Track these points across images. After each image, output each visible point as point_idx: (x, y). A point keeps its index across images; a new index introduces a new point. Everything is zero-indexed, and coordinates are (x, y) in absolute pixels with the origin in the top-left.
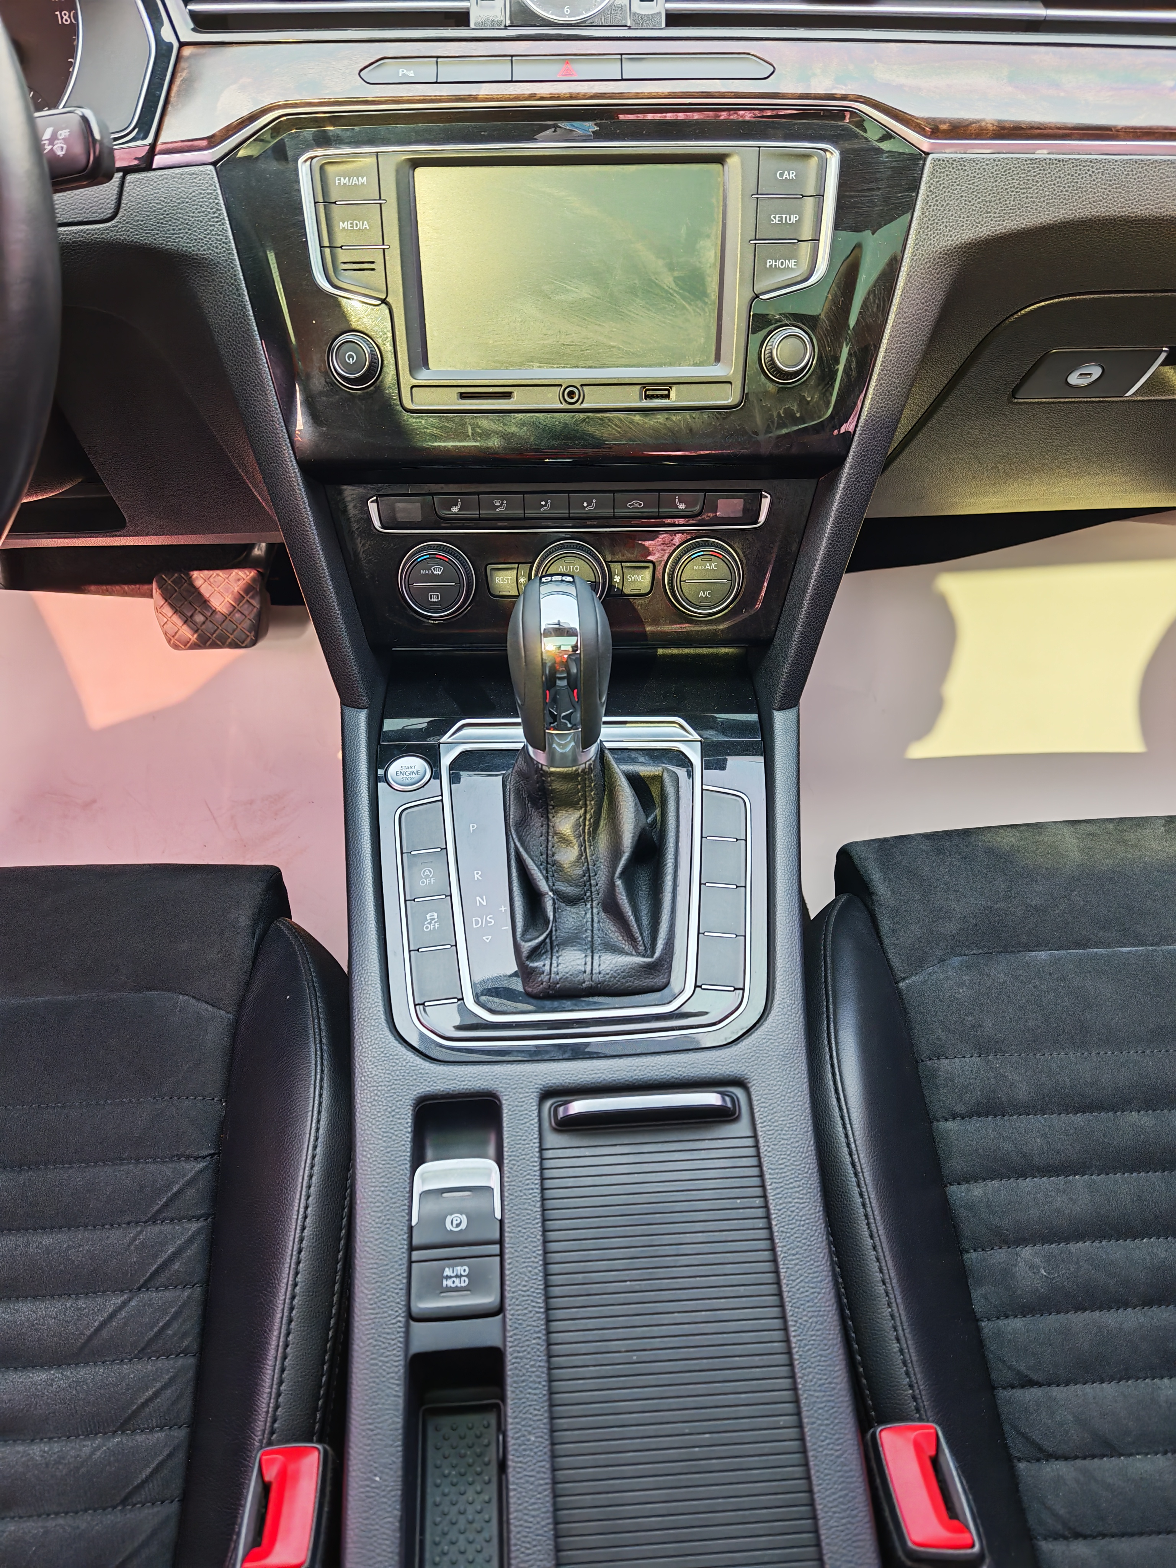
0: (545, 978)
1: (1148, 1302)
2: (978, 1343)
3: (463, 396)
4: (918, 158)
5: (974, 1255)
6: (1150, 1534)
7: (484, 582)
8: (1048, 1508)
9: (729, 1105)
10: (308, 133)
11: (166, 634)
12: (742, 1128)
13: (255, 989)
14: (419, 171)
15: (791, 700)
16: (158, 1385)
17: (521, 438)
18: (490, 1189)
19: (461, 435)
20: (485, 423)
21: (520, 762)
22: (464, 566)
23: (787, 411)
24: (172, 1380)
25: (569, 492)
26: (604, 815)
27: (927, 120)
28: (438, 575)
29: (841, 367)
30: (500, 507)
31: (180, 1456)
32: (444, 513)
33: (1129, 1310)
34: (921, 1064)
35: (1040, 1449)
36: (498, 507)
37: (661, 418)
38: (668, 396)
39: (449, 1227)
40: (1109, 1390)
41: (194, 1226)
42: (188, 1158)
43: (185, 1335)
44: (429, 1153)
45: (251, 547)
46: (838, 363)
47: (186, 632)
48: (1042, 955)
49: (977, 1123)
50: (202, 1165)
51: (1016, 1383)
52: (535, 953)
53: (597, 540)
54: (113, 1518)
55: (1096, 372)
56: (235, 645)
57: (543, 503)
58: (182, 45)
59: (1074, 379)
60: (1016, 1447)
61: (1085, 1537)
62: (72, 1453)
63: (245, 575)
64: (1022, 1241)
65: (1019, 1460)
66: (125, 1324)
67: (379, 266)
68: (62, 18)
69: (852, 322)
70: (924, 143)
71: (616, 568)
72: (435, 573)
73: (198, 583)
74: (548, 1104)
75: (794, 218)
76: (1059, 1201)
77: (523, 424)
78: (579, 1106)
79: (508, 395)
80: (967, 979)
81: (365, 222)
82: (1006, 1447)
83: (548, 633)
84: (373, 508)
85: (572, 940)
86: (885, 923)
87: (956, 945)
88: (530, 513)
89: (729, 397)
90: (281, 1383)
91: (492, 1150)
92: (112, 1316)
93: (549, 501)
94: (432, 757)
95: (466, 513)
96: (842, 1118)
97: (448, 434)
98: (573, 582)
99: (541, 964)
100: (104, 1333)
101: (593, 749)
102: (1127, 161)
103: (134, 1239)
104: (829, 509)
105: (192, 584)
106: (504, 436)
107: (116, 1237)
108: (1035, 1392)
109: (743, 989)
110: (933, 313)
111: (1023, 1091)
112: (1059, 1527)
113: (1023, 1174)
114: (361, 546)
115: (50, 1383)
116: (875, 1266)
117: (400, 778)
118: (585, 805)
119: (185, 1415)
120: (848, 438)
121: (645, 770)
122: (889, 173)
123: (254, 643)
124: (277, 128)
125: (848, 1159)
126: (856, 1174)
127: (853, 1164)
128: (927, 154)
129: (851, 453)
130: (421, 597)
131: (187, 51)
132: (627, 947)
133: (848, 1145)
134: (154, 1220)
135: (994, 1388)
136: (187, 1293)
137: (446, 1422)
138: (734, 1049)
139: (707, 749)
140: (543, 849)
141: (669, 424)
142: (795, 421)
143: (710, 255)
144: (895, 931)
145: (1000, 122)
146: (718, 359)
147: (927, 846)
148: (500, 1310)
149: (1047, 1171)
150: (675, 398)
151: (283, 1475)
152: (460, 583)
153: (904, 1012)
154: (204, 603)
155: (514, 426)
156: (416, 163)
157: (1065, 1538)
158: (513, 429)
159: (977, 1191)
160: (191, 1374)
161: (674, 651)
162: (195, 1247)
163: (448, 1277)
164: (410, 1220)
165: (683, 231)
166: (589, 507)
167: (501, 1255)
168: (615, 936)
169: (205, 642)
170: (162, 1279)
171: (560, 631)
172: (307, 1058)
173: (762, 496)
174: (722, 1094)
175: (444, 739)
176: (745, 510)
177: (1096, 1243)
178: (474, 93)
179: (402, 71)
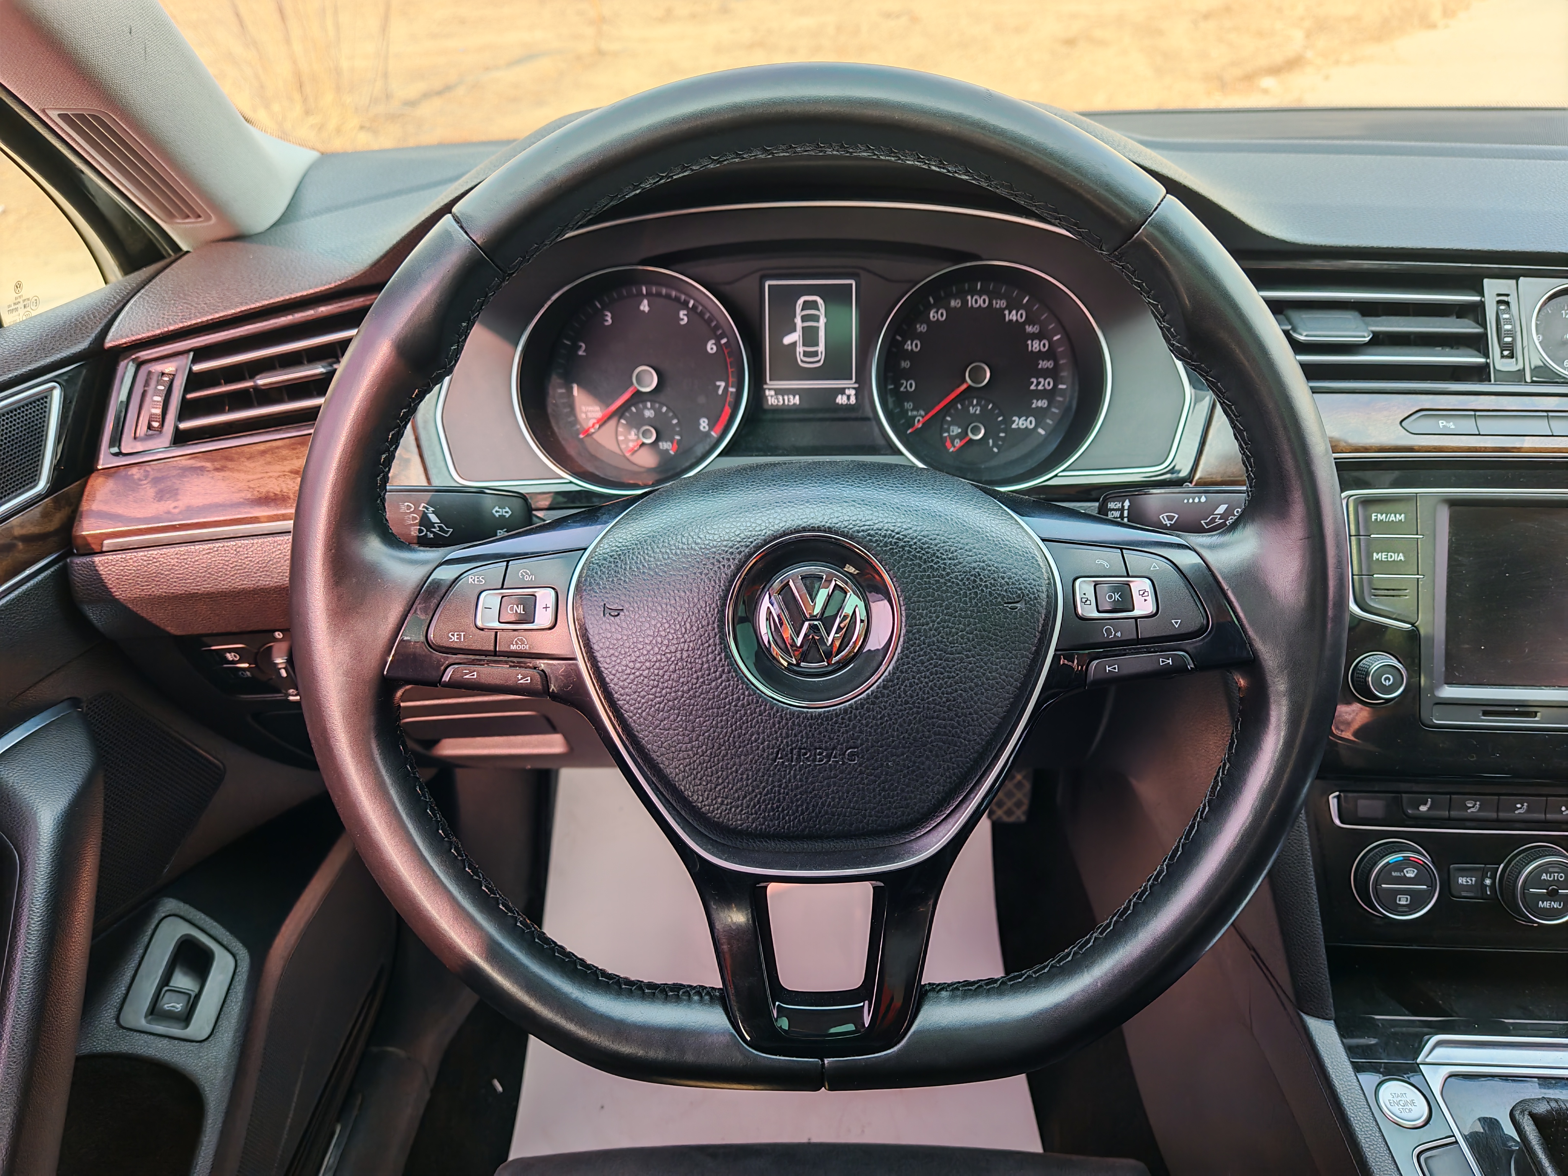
3: (1485, 713)
10: (1349, 474)
25: (1547, 796)
28: (1410, 878)
30: (1473, 807)
32: (1410, 811)
36: (1470, 808)
57: (1519, 806)
68: (1032, 346)
72: (1408, 875)
79: (1532, 715)
81: (1401, 554)
84: (1333, 804)
88: (1503, 814)
93: (1526, 804)
95: (1435, 813)
117: (1396, 1109)
130: (1391, 899)
152: (1431, 886)
175: (1422, 1058)
178: (1518, 445)
179: (1442, 423)
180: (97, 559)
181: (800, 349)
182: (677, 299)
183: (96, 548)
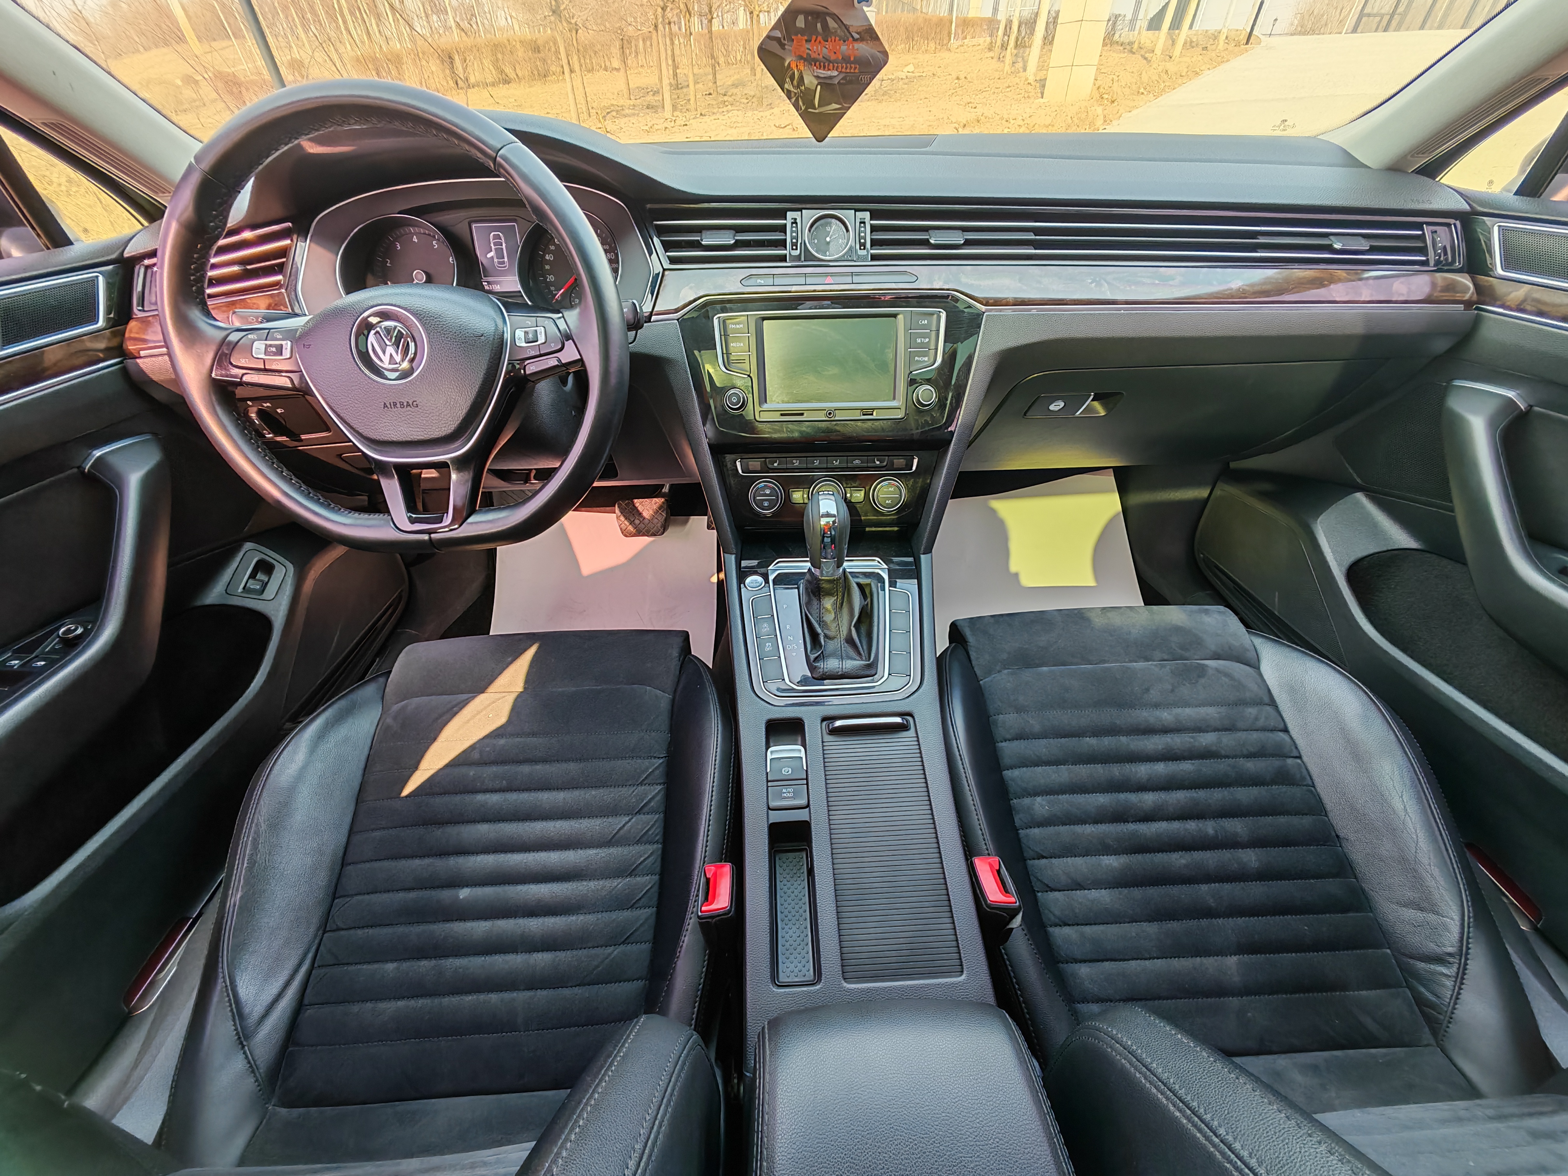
0: (821, 670)
1: (1096, 821)
2: (1018, 840)
3: (782, 415)
4: (980, 315)
5: (1015, 801)
6: (1100, 924)
7: (788, 497)
8: (1051, 912)
9: (905, 723)
10: (718, 307)
11: (621, 529)
12: (911, 733)
13: (681, 686)
14: (765, 322)
15: (929, 550)
16: (646, 856)
17: (808, 433)
18: (802, 758)
19: (781, 431)
20: (790, 426)
21: (808, 576)
22: (779, 490)
23: (925, 420)
24: (652, 854)
25: (827, 457)
26: (845, 600)
27: (984, 298)
28: (768, 493)
29: (948, 402)
30: (796, 463)
31: (656, 888)
32: (770, 466)
33: (1087, 825)
34: (990, 718)
35: (1047, 886)
37: (869, 423)
38: (872, 414)
39: (783, 773)
40: (1079, 861)
41: (659, 787)
42: (655, 757)
43: (657, 835)
44: (771, 744)
45: (663, 486)
46: (947, 400)
47: (631, 528)
48: (1045, 669)
49: (1016, 743)
50: (661, 761)
51: (1036, 857)
52: (816, 659)
53: (840, 478)
54: (627, 914)
55: (1062, 404)
56: (654, 535)
57: (815, 461)
58: (664, 270)
59: (1052, 407)
60: (1037, 886)
61: (1069, 925)
62: (609, 885)
63: (659, 501)
64: (1036, 794)
65: (1038, 892)
66: (630, 829)
67: (747, 361)
69: (953, 383)
70: (983, 308)
71: (848, 490)
72: (766, 493)
73: (637, 505)
74: (824, 723)
75: (927, 340)
76: (1054, 776)
77: (809, 426)
78: (838, 723)
79: (802, 414)
80: (1011, 679)
81: (742, 343)
82: (1032, 887)
83: (823, 516)
84: (738, 464)
85: (833, 655)
86: (973, 655)
87: (1006, 665)
88: (810, 466)
89: (900, 414)
90: (706, 846)
91: (800, 742)
92: (624, 826)
93: (818, 461)
94: (765, 577)
95: (780, 467)
96: (955, 736)
97: (776, 431)
98: (833, 494)
99: (820, 664)
100: (622, 832)
101: (841, 569)
102: (1071, 314)
103: (633, 792)
104: (944, 465)
105: (634, 506)
106: (801, 432)
107: (625, 791)
108: (1044, 861)
109: (910, 676)
110: (988, 379)
111: (1037, 728)
112: (1057, 920)
113: (1037, 765)
114: (732, 481)
115: (597, 854)
116: (970, 798)
117: (751, 585)
118: (837, 595)
119: (658, 869)
120: (952, 433)
121: (863, 581)
122: (968, 321)
123: (663, 533)
124: (705, 305)
125: (957, 753)
126: (961, 760)
127: (960, 755)
128: (984, 313)
129: (954, 439)
130: (760, 504)
131: (666, 273)
132: (857, 658)
133: (958, 747)
134: (641, 784)
135: (1025, 860)
136: (657, 816)
137: (784, 856)
138: (907, 700)
139: (890, 572)
140: (818, 615)
141: (873, 426)
142: (929, 425)
143: (891, 356)
144: (978, 658)
145: (1015, 298)
146: (894, 399)
147: (992, 620)
148: (808, 806)
149: (1048, 763)
150: (875, 415)
151: (715, 875)
152: (777, 497)
153: (983, 694)
154: (640, 514)
155: (804, 428)
156: (764, 319)
157: (1060, 926)
158: (804, 429)
159: (1016, 773)
160: (660, 852)
161: (874, 529)
162: (660, 795)
163: (784, 793)
164: (766, 769)
165: (879, 345)
166: (836, 463)
167: (807, 784)
168: (852, 652)
169: (639, 533)
170: (646, 809)
171: (828, 515)
172: (710, 711)
173: (914, 458)
174: (902, 719)
175: (770, 568)
176: (906, 465)
177: (1071, 796)
178: (789, 290)
179: (759, 281)
180: (138, 361)
181: (496, 260)
182: (429, 235)
183: (137, 355)
